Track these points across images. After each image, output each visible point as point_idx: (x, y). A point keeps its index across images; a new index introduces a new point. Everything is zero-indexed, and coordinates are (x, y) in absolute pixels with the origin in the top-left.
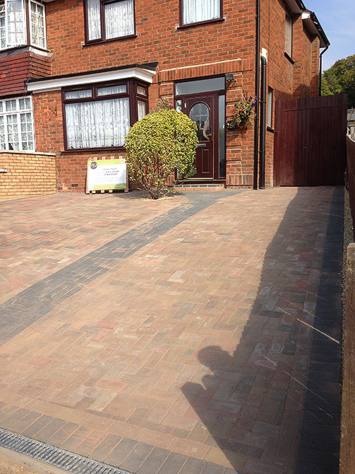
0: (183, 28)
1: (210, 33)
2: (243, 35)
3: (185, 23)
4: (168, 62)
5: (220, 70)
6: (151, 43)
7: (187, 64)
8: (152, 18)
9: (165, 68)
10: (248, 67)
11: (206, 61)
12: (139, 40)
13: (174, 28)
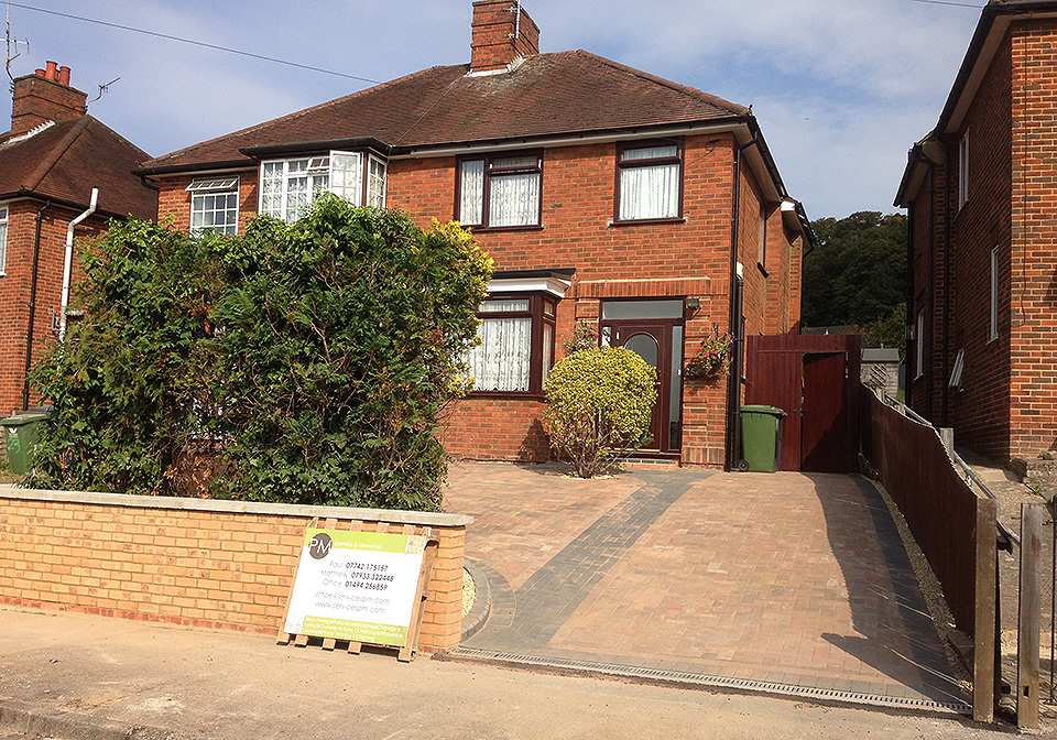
0: (618, 224)
1: (662, 236)
2: (713, 244)
3: (621, 218)
4: (594, 270)
5: (677, 291)
6: (566, 241)
7: (623, 276)
8: (569, 206)
9: (586, 278)
10: (720, 290)
11: (654, 275)
12: (546, 235)
13: (604, 223)
